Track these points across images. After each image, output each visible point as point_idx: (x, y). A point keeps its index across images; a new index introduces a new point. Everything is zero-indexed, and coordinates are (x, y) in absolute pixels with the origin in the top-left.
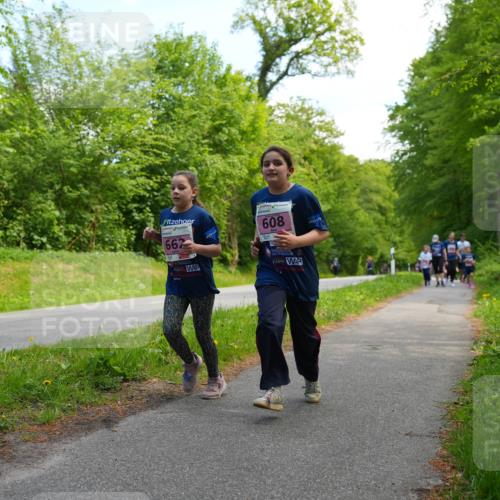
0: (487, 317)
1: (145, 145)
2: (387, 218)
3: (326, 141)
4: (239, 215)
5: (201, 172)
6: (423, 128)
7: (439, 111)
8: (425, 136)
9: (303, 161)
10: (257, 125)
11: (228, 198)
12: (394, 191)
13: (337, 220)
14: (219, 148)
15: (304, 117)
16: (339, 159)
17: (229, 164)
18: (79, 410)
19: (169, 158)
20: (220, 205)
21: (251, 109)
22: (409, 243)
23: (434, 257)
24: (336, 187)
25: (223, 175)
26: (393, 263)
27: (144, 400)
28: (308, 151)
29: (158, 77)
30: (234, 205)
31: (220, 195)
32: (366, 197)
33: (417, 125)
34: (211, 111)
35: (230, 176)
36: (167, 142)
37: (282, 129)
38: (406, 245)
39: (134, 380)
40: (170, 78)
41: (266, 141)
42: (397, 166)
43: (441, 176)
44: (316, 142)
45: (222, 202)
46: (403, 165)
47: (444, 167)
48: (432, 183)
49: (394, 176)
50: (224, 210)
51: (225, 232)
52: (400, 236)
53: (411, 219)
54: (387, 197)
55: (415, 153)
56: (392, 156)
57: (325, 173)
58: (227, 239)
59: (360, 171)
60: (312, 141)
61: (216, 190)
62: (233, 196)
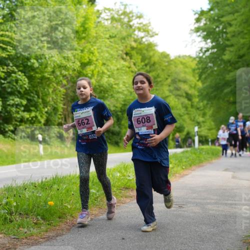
2: (192, 103)
3: (144, 40)
4: (73, 100)
5: (41, 64)
6: (223, 29)
7: (236, 14)
8: (224, 35)
9: (125, 56)
10: (86, 26)
11: (63, 86)
12: (198, 81)
15: (126, 20)
16: (154, 55)
17: (64, 58)
19: (14, 51)
20: (57, 91)
21: (82, 12)
22: (210, 123)
25: (60, 67)
26: (197, 139)
28: (129, 48)
30: (69, 91)
31: (57, 84)
32: (175, 85)
33: (217, 27)
35: (65, 68)
36: (11, 38)
37: (107, 29)
38: (208, 124)
41: (94, 40)
42: (201, 60)
44: (135, 41)
45: (58, 89)
46: (205, 60)
47: (239, 61)
48: (228, 74)
49: (199, 69)
50: (60, 96)
51: (61, 113)
52: (203, 117)
53: (212, 103)
54: (193, 86)
55: (215, 50)
56: (197, 52)
57: (143, 66)
58: (64, 119)
59: (171, 64)
60: (132, 39)
61: (54, 79)
62: (68, 84)
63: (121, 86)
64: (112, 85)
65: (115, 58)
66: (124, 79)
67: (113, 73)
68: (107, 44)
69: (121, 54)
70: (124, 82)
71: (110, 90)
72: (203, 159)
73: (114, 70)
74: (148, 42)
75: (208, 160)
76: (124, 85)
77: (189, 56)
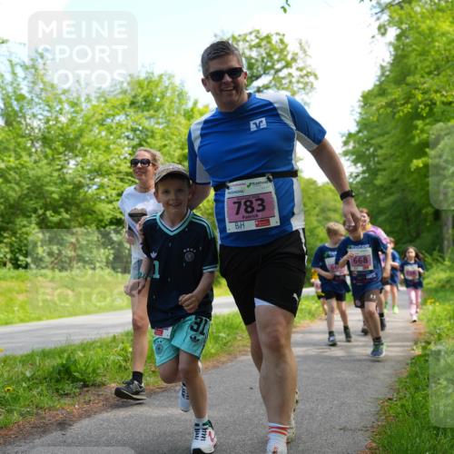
0: (429, 320)
1: (120, 172)
6: (373, 152)
7: (386, 136)
8: (376, 159)
18: (37, 414)
27: (100, 404)
29: (131, 111)
32: (324, 215)
33: (368, 149)
34: (180, 141)
39: (94, 385)
40: (143, 111)
46: (356, 186)
47: (393, 187)
48: (382, 201)
59: (318, 192)
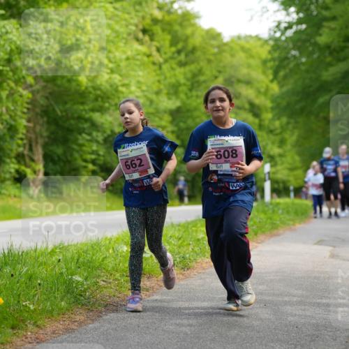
2: (261, 120)
3: (176, 6)
4: (46, 112)
9: (140, 35)
11: (28, 87)
12: (272, 81)
13: (190, 122)
14: (15, 10)
16: (193, 34)
20: (16, 97)
22: (293, 158)
23: (326, 178)
24: (189, 75)
25: (21, 51)
26: (267, 186)
28: (148, 21)
30: (38, 97)
31: (17, 82)
38: (289, 159)
42: (277, 45)
43: (339, 60)
44: (160, 8)
45: (19, 91)
46: (285, 44)
47: (346, 47)
48: (327, 70)
49: (273, 59)
50: (22, 105)
51: (24, 137)
52: (280, 147)
53: (296, 122)
54: (263, 90)
55: (304, 26)
56: (270, 30)
57: (173, 53)
58: (27, 147)
59: (224, 51)
60: (155, 5)
61: (11, 74)
62: (36, 84)
63: (133, 88)
64: (117, 87)
65: (123, 38)
66: (139, 76)
67: (119, 66)
68: (108, 13)
69: (134, 31)
70: (139, 82)
71: (113, 95)
72: (278, 222)
73: (121, 60)
74: (184, 9)
75: (288, 225)
76: (139, 88)
77: (257, 36)
